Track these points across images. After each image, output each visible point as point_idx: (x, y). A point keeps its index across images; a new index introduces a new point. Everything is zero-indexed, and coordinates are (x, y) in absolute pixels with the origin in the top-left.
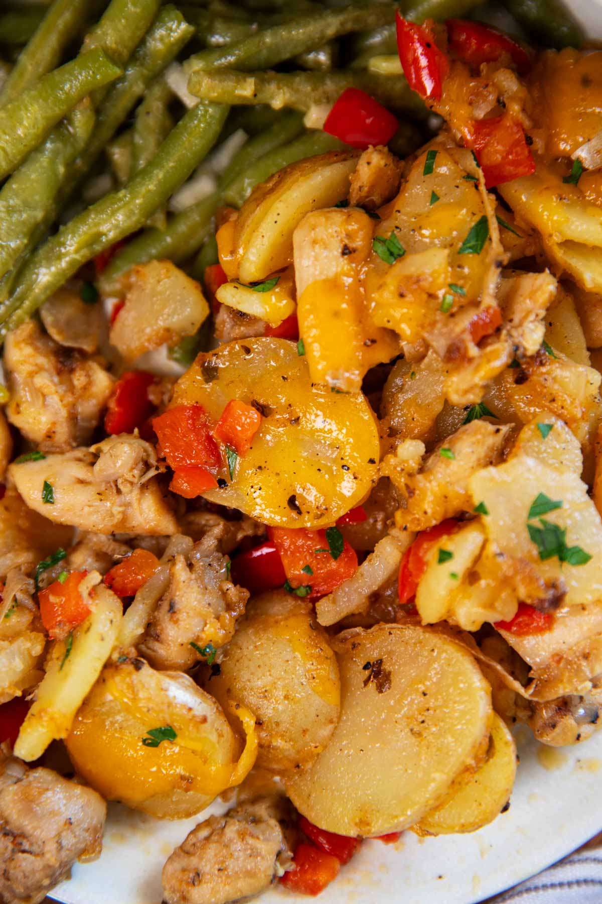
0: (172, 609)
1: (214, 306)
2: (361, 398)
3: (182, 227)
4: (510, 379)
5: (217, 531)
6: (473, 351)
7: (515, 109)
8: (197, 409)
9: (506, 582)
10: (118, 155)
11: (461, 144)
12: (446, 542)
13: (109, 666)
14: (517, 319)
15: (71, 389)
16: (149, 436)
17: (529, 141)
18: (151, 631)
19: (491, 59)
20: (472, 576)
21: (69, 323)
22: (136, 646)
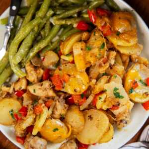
0: (56, 109)
1: (60, 58)
2: (85, 73)
3: (54, 45)
4: (109, 69)
5: (63, 96)
6: (103, 65)
7: (108, 24)
8: (58, 76)
9: (110, 102)
10: (42, 33)
11: (99, 30)
12: (100, 96)
13: (47, 119)
14: (110, 59)
15: (37, 73)
16: (51, 80)
17: (111, 29)
18: (53, 113)
19: (104, 15)
20: (105, 101)
21: (36, 62)
22: (51, 115)
